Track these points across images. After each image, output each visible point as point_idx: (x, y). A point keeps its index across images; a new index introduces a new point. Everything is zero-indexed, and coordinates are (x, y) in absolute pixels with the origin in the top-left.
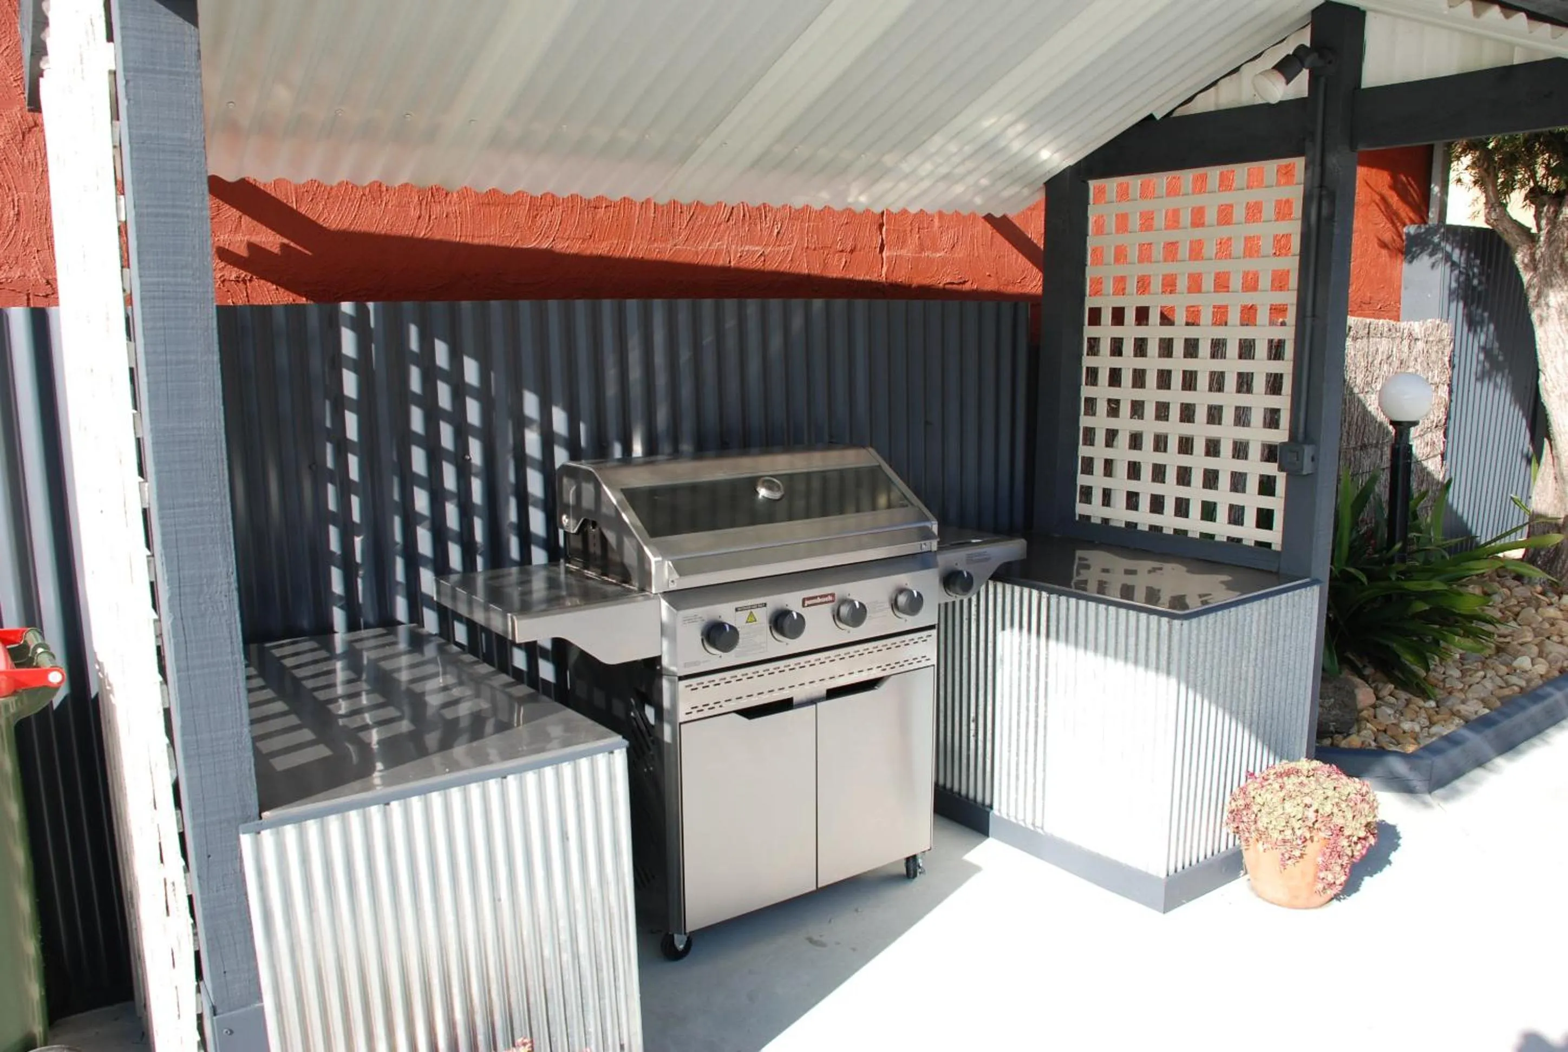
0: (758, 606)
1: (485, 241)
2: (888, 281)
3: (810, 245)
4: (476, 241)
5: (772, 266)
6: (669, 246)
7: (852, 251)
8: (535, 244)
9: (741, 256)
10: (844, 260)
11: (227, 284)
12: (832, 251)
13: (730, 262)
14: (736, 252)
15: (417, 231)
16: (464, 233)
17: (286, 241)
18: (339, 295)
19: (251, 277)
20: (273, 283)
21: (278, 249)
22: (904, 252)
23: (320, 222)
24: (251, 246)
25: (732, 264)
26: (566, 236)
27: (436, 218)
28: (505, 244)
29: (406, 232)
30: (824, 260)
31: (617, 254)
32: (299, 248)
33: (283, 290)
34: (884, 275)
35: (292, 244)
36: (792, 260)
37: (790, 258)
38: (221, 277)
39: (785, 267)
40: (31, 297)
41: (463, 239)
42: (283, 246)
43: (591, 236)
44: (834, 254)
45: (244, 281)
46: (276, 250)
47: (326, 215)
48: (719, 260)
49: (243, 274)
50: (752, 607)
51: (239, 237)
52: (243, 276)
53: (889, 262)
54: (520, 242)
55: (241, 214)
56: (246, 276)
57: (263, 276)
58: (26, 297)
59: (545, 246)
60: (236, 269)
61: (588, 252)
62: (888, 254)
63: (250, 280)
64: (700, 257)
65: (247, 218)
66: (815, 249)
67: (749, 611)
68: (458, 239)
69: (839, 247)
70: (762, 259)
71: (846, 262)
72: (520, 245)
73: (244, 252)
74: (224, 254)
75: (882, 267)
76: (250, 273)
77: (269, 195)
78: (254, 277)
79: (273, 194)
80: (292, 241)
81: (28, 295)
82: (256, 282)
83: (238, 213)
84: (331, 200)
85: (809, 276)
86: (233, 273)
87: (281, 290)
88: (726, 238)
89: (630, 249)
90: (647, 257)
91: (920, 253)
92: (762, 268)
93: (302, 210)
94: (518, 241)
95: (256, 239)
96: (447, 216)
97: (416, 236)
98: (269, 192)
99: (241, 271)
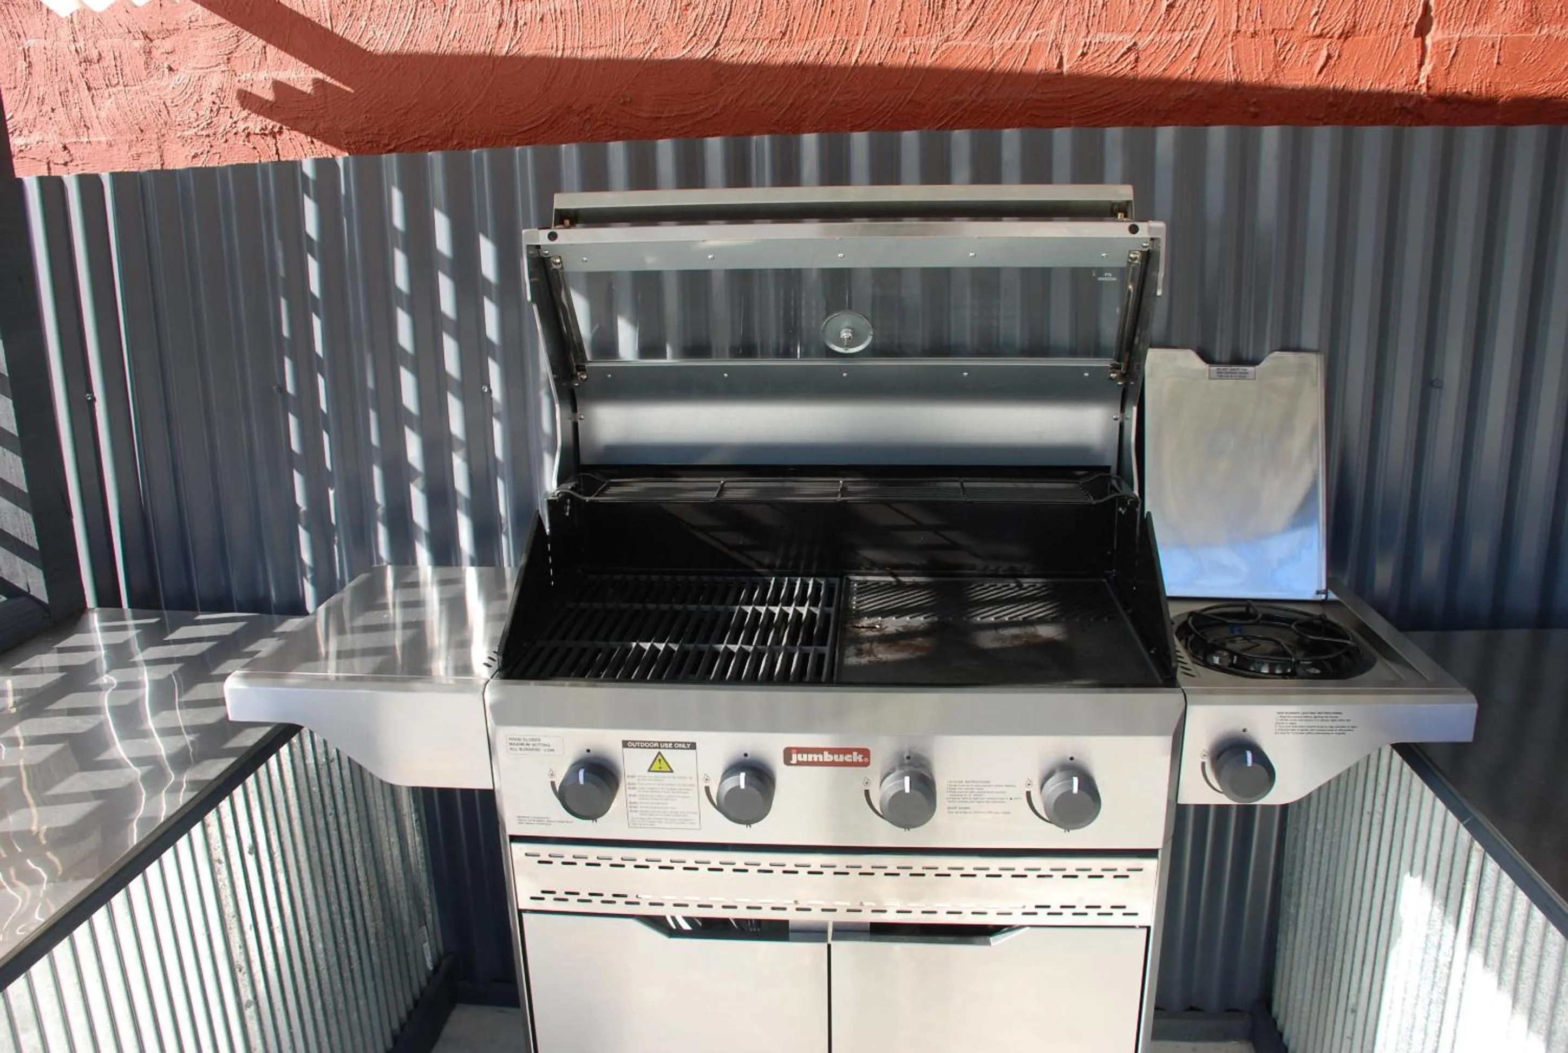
0: (674, 746)
1: (602, 53)
2: (1434, 92)
3: (1243, 28)
4: (589, 54)
5: (1152, 68)
6: (934, 43)
7: (1345, 35)
8: (685, 51)
9: (1083, 54)
10: (1324, 53)
11: (251, 138)
12: (1297, 34)
13: (1060, 65)
14: (1074, 44)
15: (497, 47)
16: (569, 43)
17: (320, 75)
18: (391, 147)
19: (281, 128)
20: (307, 134)
21: (311, 88)
22: (1484, 32)
23: (363, 45)
24: (278, 86)
25: (1066, 68)
26: (739, 35)
27: (525, 24)
28: (636, 54)
29: (479, 47)
30: (1277, 55)
31: (833, 59)
32: (338, 84)
33: (320, 143)
34: (1423, 81)
35: (328, 80)
36: (1199, 57)
37: (1195, 54)
38: (244, 130)
39: (1182, 70)
40: (52, 165)
41: (567, 53)
42: (316, 82)
43: (784, 34)
44: (1302, 42)
45: (273, 135)
46: (308, 89)
47: (371, 34)
48: (1037, 62)
49: (270, 124)
50: (660, 745)
51: (262, 75)
52: (270, 127)
53: (1441, 56)
54: (659, 51)
55: (264, 43)
56: (273, 127)
57: (294, 126)
58: (46, 166)
59: (701, 54)
60: (261, 118)
61: (780, 60)
62: (1439, 36)
63: (280, 132)
64: (997, 59)
65: (272, 47)
66: (1254, 34)
67: (658, 750)
68: (559, 54)
69: (1313, 27)
70: (1132, 57)
71: (1329, 57)
72: (659, 55)
73: (269, 96)
74: (247, 99)
75: (1421, 64)
76: (279, 122)
77: (297, 14)
78: (284, 127)
79: (302, 12)
80: (329, 75)
81: (48, 164)
82: (286, 134)
83: (261, 43)
84: (376, 12)
85: (1237, 87)
86: (256, 123)
87: (318, 143)
88: (1054, 21)
89: (858, 51)
90: (889, 62)
91: (1528, 30)
92: (1131, 74)
93: (339, 30)
94: (655, 50)
95: (282, 76)
96: (542, 20)
97: (496, 52)
98: (295, 9)
99: (268, 121)
